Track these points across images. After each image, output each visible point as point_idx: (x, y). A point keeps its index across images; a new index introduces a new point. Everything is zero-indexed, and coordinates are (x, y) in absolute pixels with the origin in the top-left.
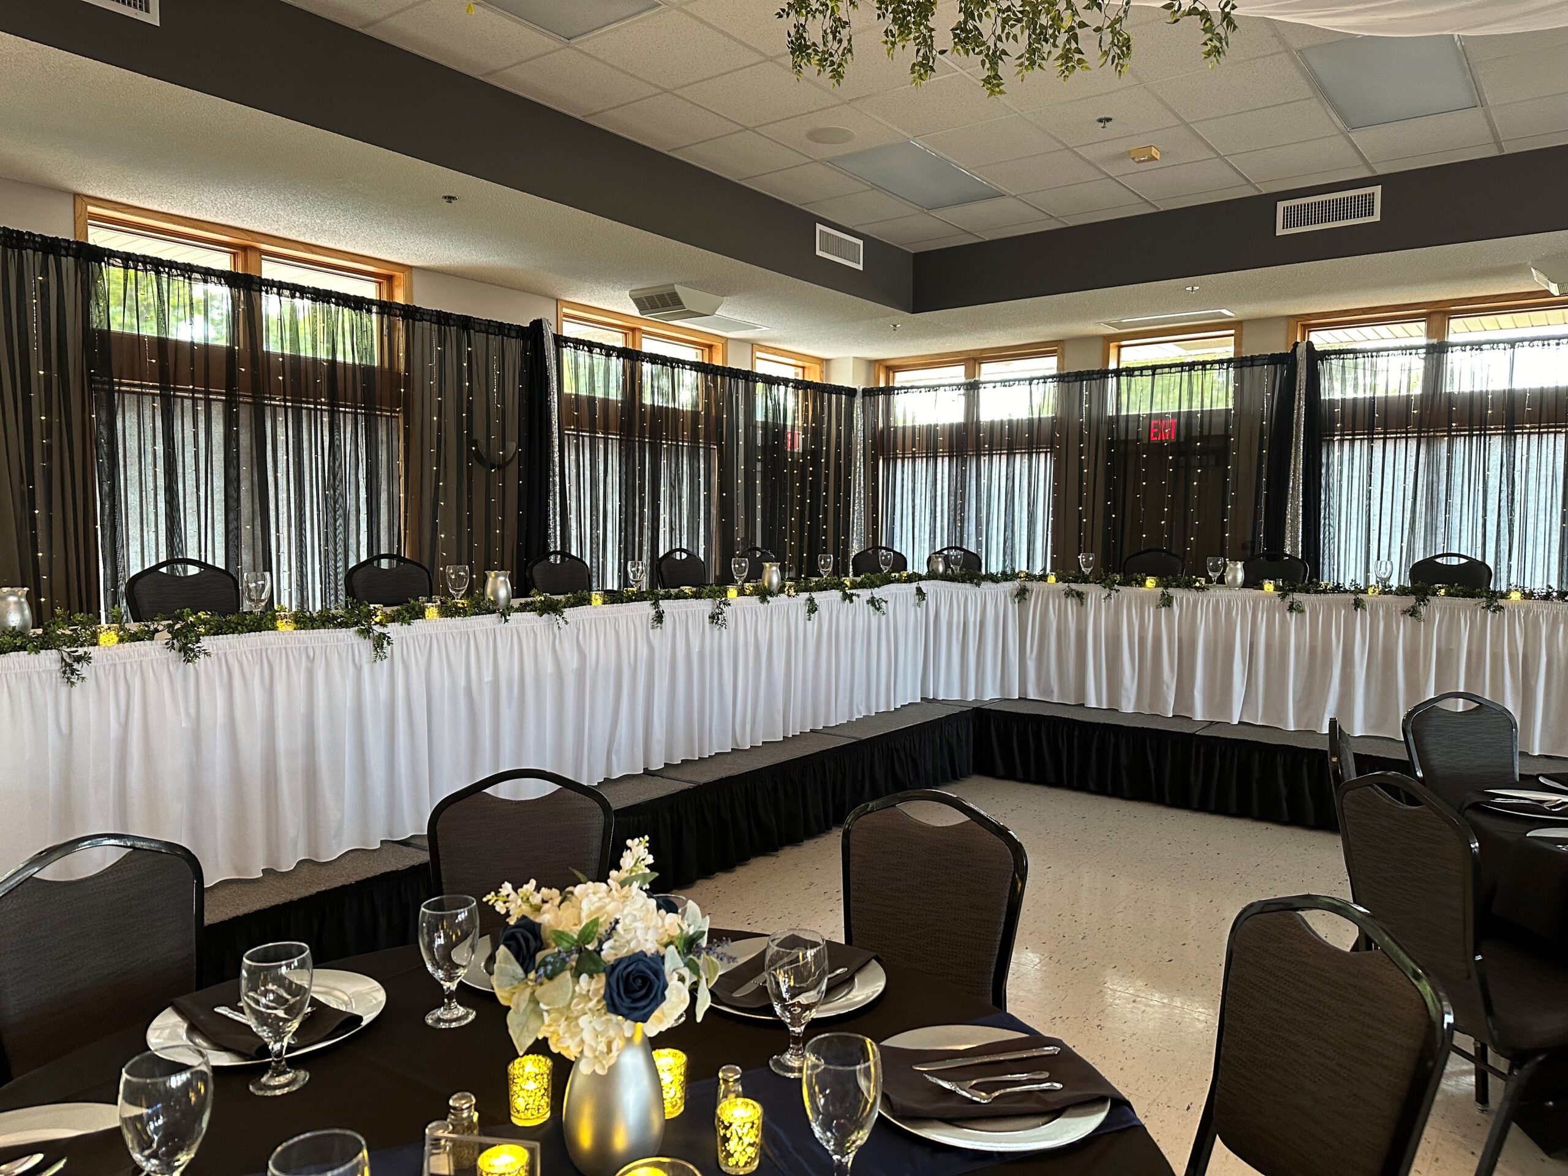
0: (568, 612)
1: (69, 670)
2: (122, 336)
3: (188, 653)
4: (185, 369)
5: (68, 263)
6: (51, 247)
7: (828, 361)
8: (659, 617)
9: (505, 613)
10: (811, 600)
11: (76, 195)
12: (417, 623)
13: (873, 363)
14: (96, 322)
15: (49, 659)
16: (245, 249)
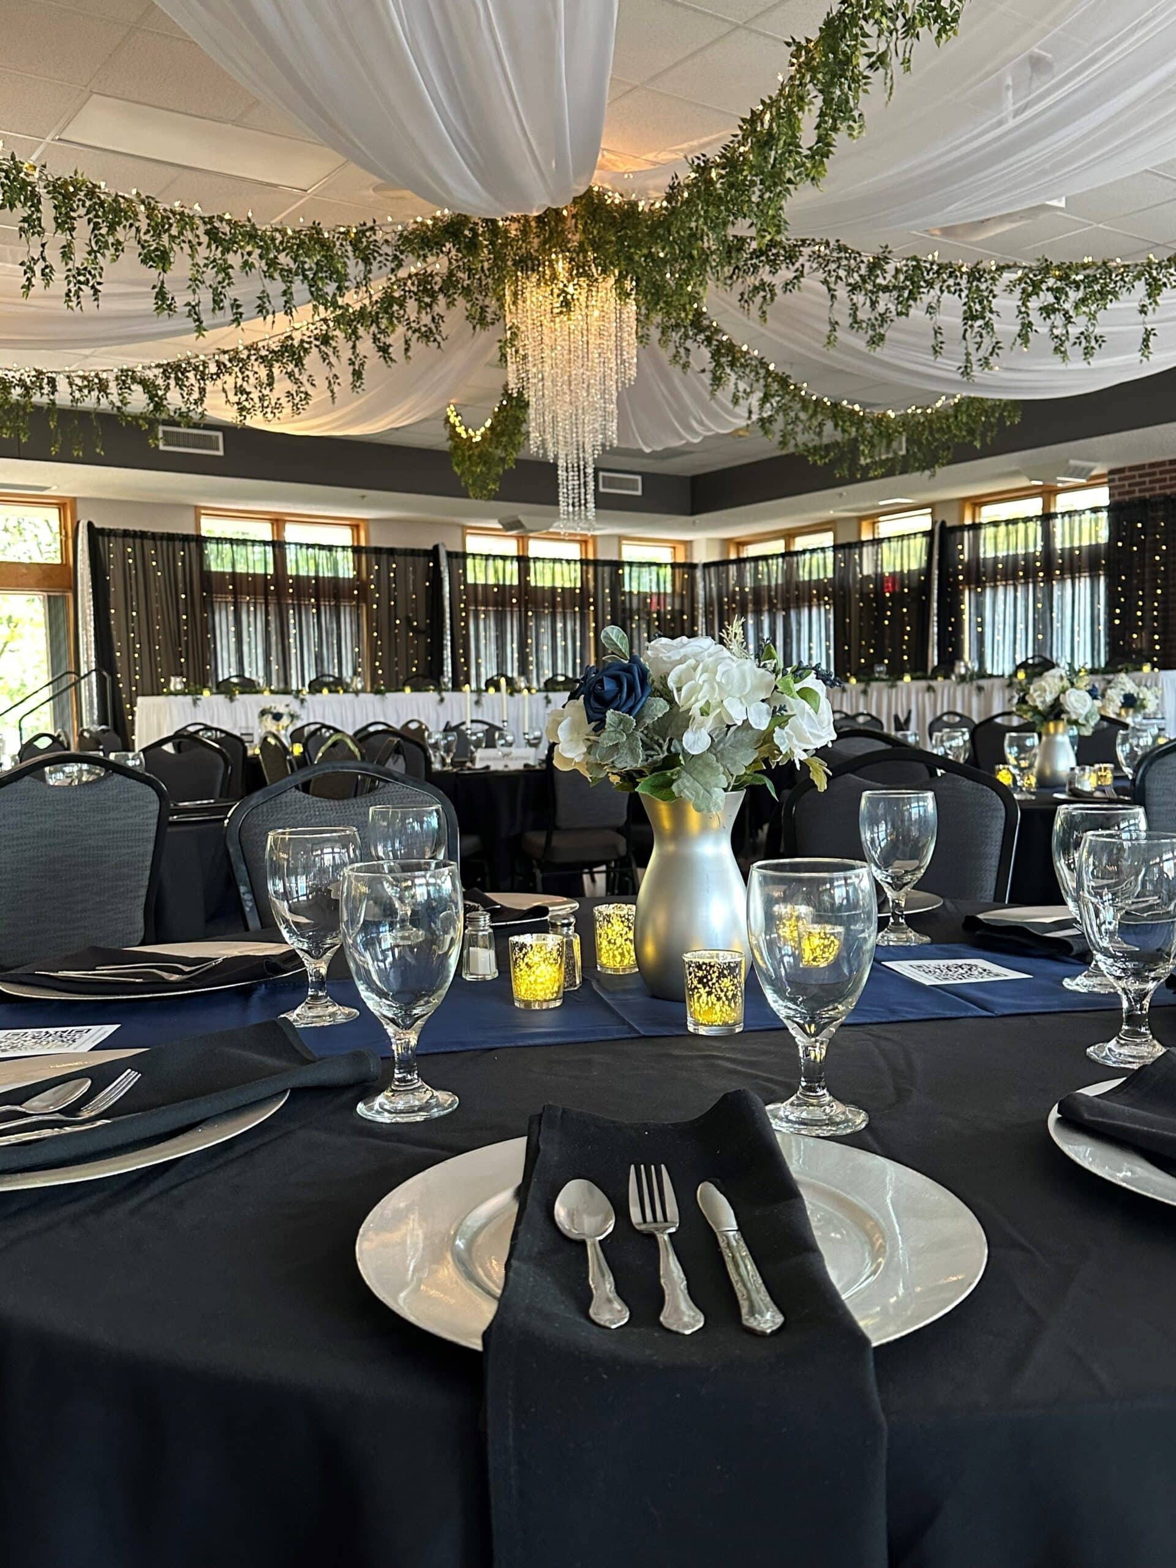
0: (388, 695)
1: (195, 702)
2: (216, 573)
3: (232, 700)
4: (245, 589)
5: (193, 545)
6: (186, 538)
7: (691, 542)
8: (442, 700)
9: (357, 692)
10: (547, 697)
11: (196, 507)
12: (318, 695)
13: (726, 542)
14: (205, 568)
15: (189, 698)
16: (277, 520)
